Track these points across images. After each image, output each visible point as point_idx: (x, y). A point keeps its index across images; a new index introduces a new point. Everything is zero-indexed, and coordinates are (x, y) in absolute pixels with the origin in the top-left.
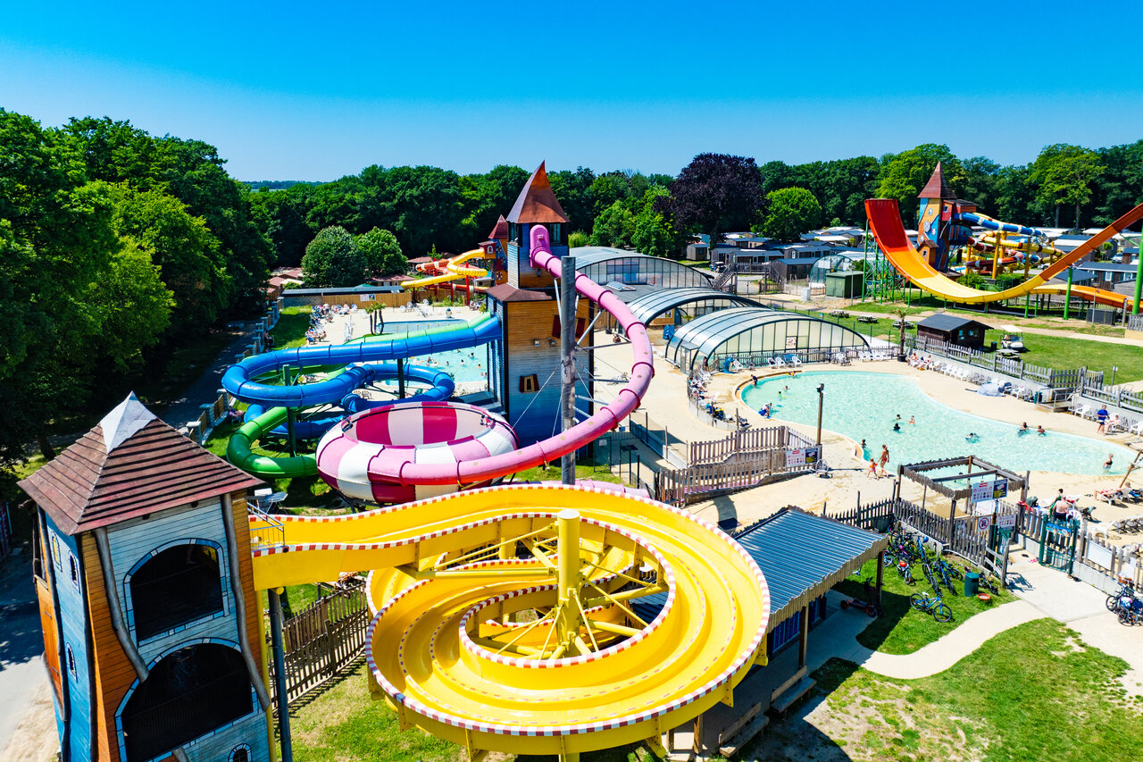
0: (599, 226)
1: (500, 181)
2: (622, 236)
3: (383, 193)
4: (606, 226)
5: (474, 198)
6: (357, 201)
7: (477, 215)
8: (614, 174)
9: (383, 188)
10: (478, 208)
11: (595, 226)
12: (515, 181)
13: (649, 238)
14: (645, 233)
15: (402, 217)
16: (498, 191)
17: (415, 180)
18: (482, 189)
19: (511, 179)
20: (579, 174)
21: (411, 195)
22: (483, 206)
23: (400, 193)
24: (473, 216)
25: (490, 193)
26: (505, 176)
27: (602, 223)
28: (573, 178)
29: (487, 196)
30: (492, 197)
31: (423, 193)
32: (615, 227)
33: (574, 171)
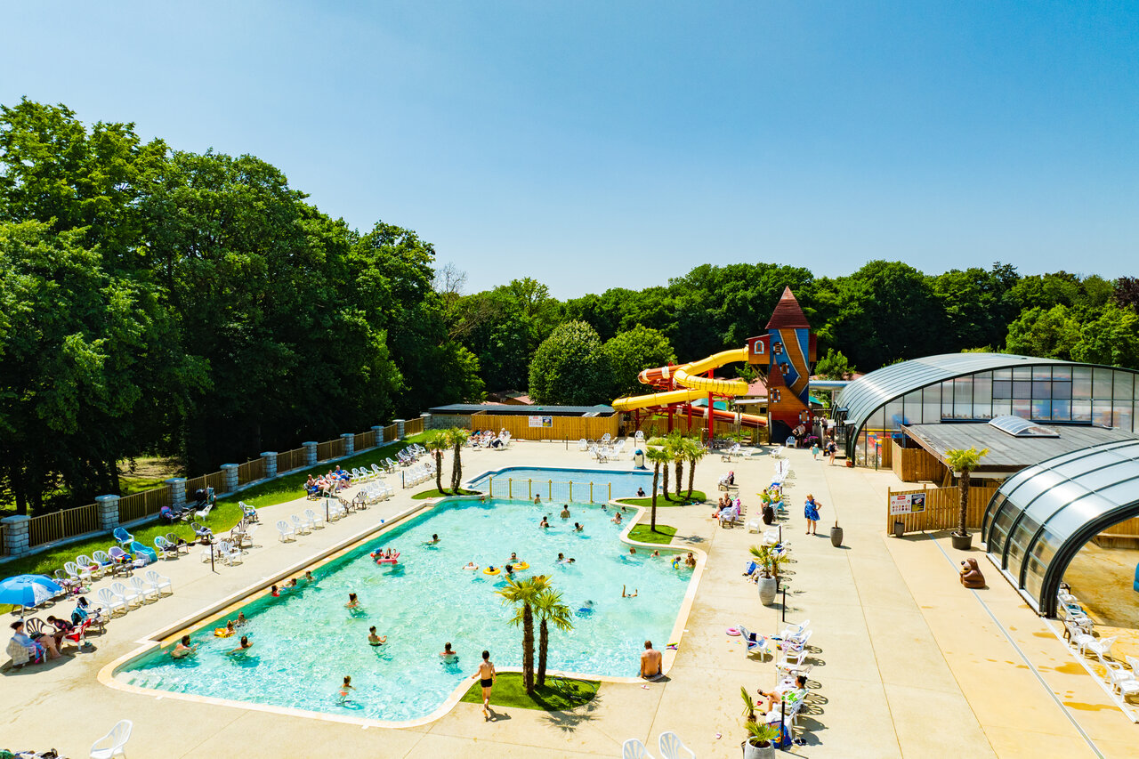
0: (1015, 336)
1: (872, 281)
2: (1056, 351)
3: (712, 297)
4: (1028, 336)
5: (832, 301)
6: (676, 307)
7: (836, 325)
8: (1056, 275)
9: (711, 291)
10: (838, 315)
11: (1010, 336)
12: (895, 280)
13: (1106, 348)
14: (1098, 343)
15: (732, 327)
16: (867, 293)
17: (752, 279)
18: (845, 291)
19: (889, 277)
20: (996, 273)
21: (744, 298)
22: (846, 312)
23: (730, 296)
24: (828, 325)
25: (857, 294)
26: (880, 274)
27: (1022, 331)
28: (986, 277)
29: (852, 298)
30: (859, 299)
31: (760, 295)
32: (1043, 336)
33: (989, 269)
